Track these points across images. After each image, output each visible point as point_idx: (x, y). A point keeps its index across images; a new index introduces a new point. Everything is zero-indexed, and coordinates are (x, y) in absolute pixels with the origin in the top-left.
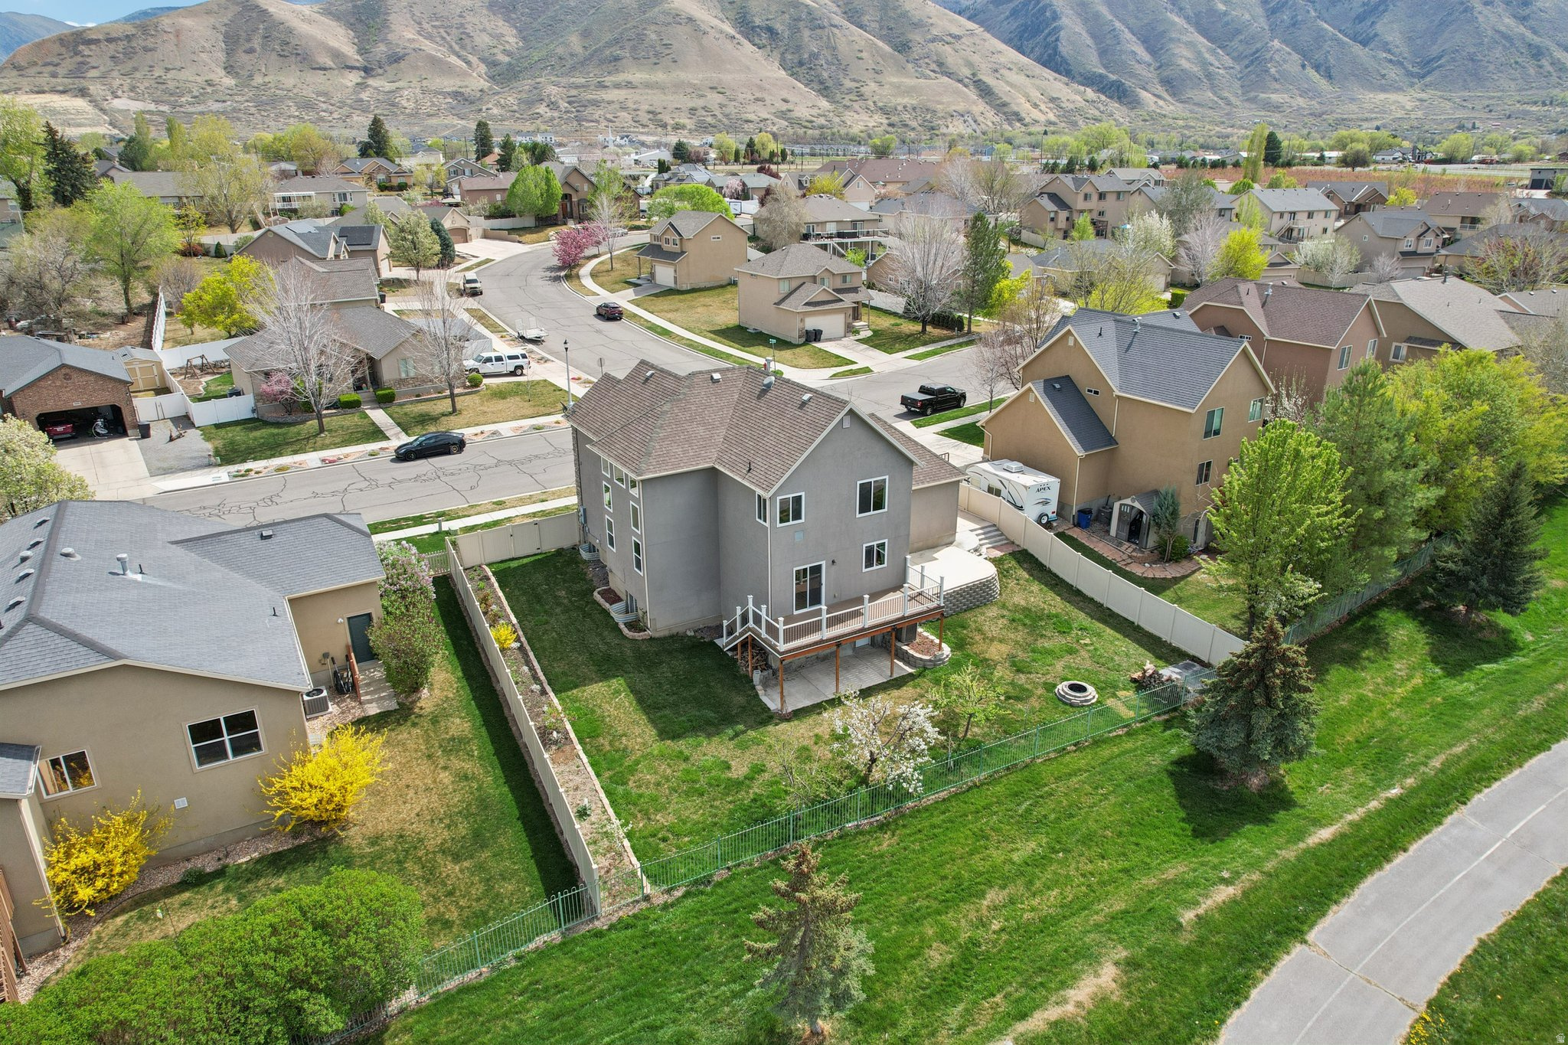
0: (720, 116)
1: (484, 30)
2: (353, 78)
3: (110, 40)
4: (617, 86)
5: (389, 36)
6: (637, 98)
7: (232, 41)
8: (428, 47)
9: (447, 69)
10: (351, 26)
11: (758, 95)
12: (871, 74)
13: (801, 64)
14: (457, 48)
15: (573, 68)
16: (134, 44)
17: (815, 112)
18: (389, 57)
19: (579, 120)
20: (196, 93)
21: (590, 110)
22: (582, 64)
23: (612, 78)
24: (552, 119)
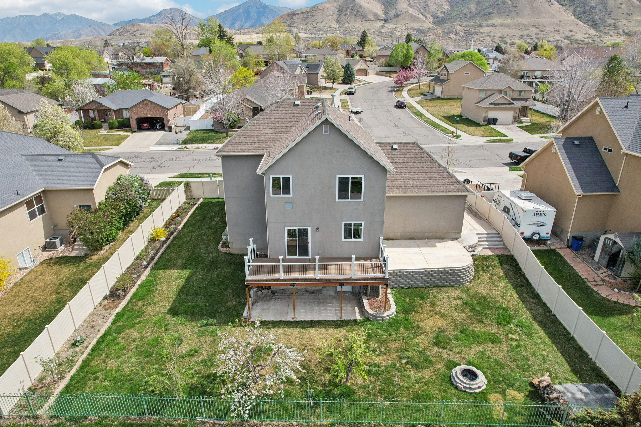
0: (534, 39)
1: (435, 3)
2: (380, 23)
3: (302, 13)
4: (488, 26)
5: (397, 7)
6: (496, 31)
7: (341, 11)
8: (411, 11)
9: (417, 20)
10: (383, 4)
11: (557, 28)
12: (625, 16)
13: (584, 12)
14: (422, 11)
15: (470, 18)
16: (309, 14)
17: (586, 36)
18: (395, 15)
19: (467, 40)
21: (473, 36)
22: (474, 16)
23: (486, 22)
24: (456, 40)
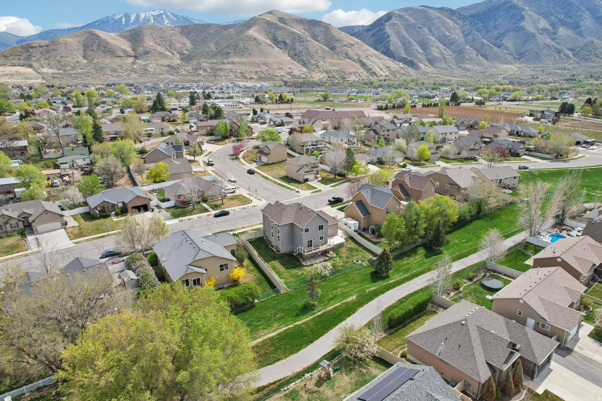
0: (266, 74)
1: (179, 42)
2: (131, 60)
3: (40, 47)
4: (229, 63)
5: (144, 44)
6: (236, 68)
7: (86, 47)
8: (158, 48)
9: (166, 57)
10: (129, 41)
11: (280, 66)
12: (321, 58)
13: (296, 55)
14: (169, 48)
15: (212, 56)
16: (49, 48)
17: (301, 72)
18: (144, 52)
19: (215, 76)
20: (72, 66)
21: (219, 72)
22: (215, 55)
23: (227, 60)
24: (205, 76)
